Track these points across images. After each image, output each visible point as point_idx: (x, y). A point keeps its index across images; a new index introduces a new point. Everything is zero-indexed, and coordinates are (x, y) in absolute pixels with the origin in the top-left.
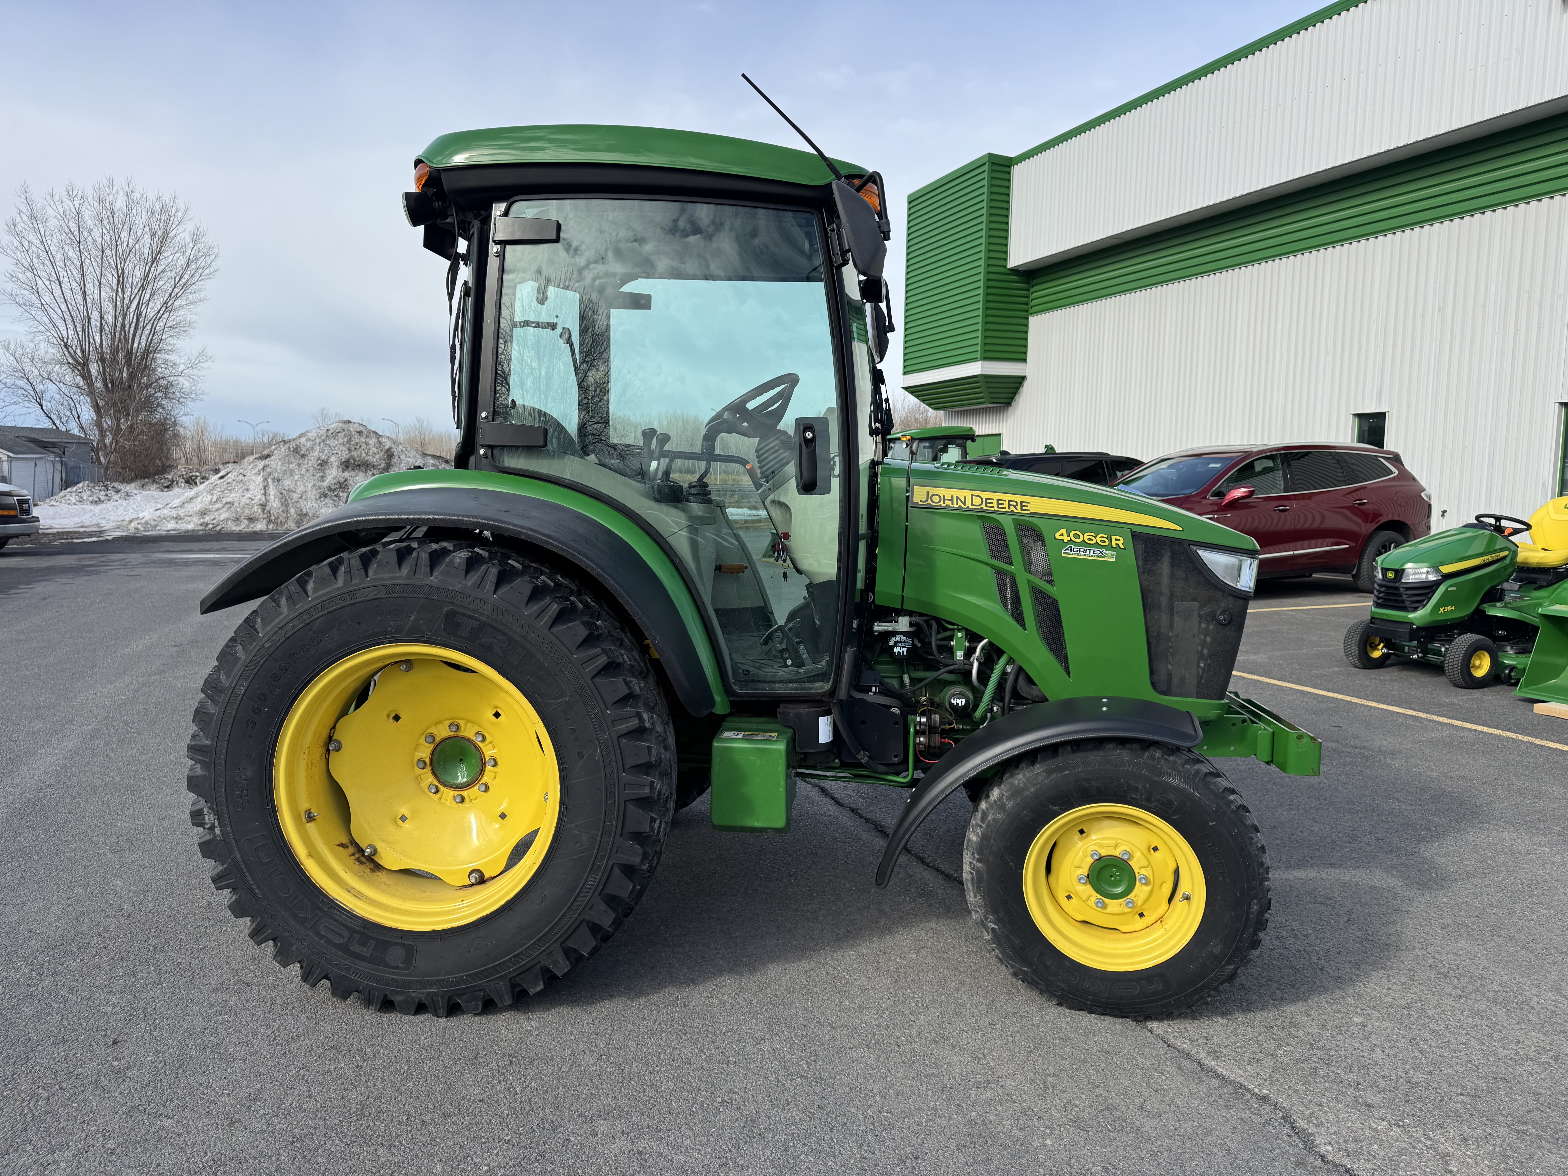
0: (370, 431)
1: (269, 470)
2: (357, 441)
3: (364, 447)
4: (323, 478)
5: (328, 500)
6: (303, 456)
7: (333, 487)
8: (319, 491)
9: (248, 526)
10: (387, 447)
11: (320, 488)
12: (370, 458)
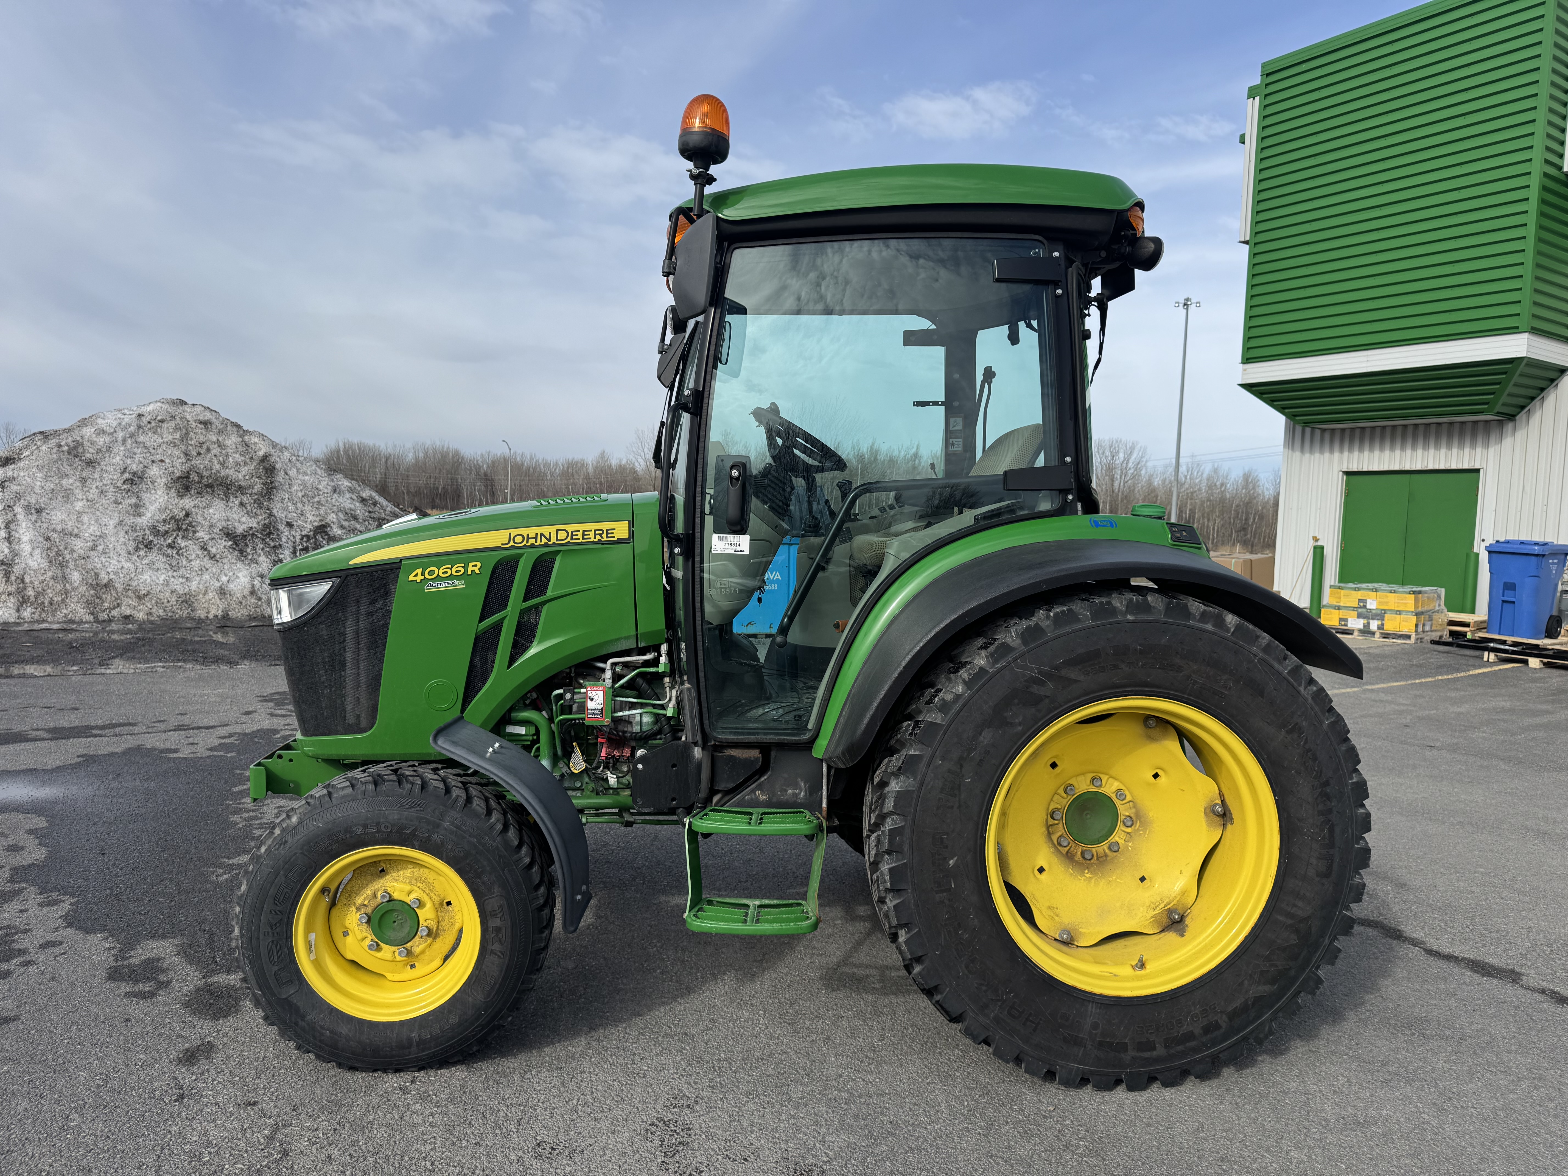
0: (226, 422)
1: (15, 488)
2: (202, 439)
3: (215, 450)
4: (137, 509)
5: (151, 556)
6: (90, 463)
7: (162, 528)
8: (133, 535)
10: (261, 453)
11: (133, 528)
12: (230, 472)
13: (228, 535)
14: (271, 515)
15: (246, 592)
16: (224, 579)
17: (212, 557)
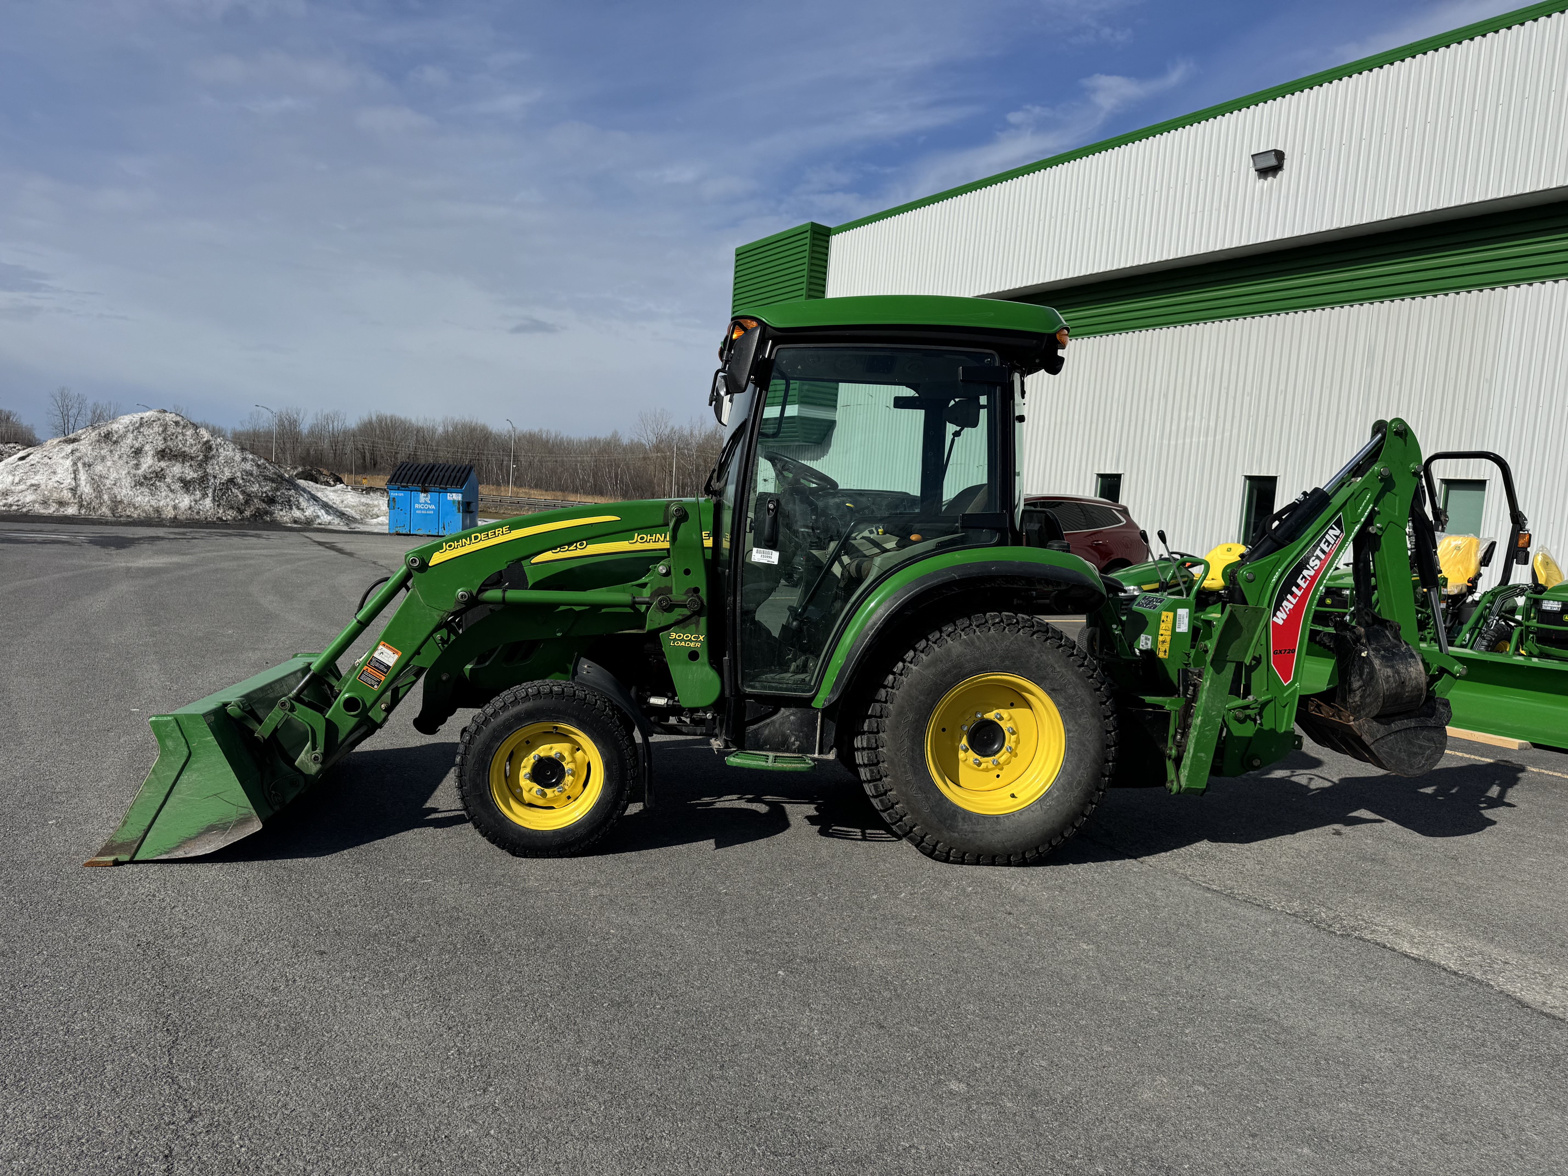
1: (78, 454)
2: (174, 431)
4: (137, 466)
5: (142, 489)
6: (116, 442)
7: (149, 476)
8: (134, 479)
9: (58, 510)
10: (205, 439)
11: (135, 476)
12: (187, 449)
13: (182, 481)
14: (205, 472)
15: (187, 508)
16: (177, 501)
17: (172, 491)
